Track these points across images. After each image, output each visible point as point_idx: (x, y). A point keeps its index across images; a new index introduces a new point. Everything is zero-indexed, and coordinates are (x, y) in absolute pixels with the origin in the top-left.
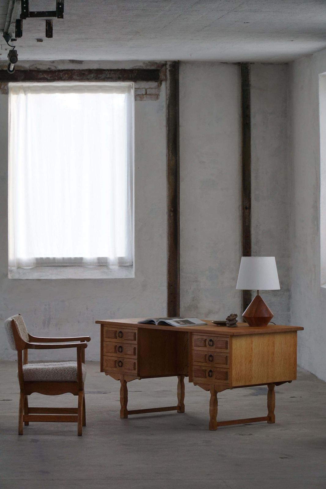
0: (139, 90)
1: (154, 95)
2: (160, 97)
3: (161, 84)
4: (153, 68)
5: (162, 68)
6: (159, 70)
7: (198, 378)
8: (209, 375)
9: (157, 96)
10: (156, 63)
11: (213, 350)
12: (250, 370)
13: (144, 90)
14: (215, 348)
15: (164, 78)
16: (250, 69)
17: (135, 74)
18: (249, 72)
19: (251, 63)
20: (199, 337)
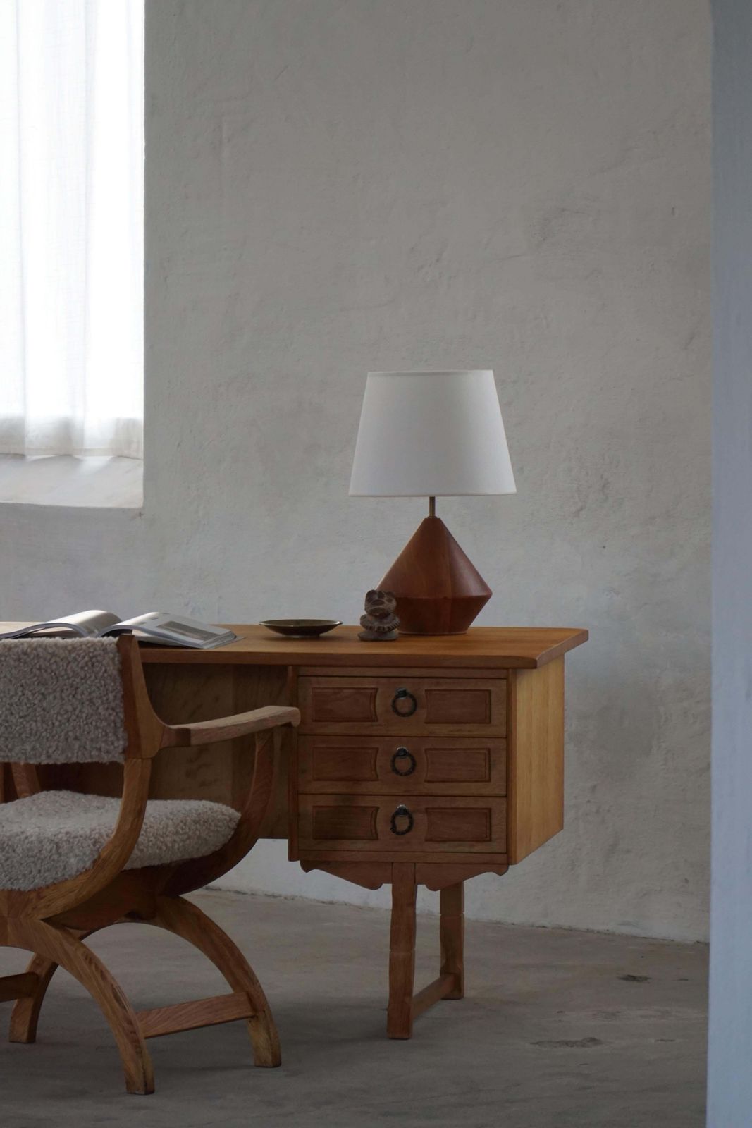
8: (395, 830)
11: (415, 732)
14: (431, 721)
20: (337, 683)
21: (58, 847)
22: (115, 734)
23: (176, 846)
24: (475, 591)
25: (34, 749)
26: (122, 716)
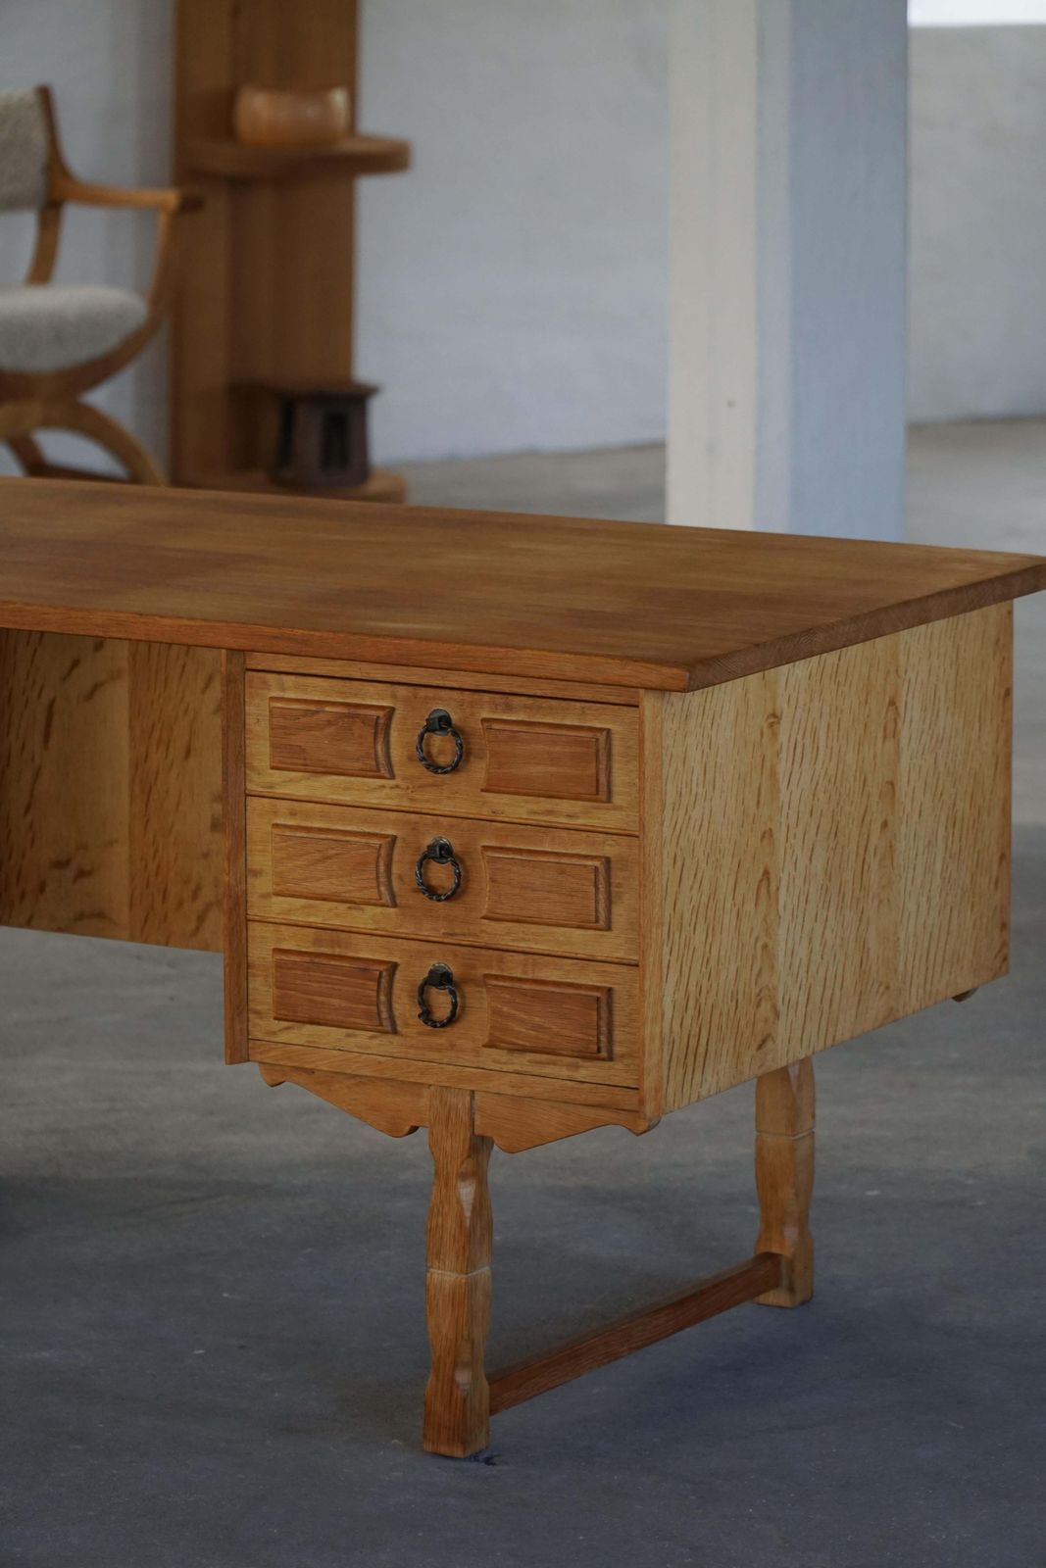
7: (309, 1029)
8: (427, 1015)
11: (463, 808)
12: (765, 947)
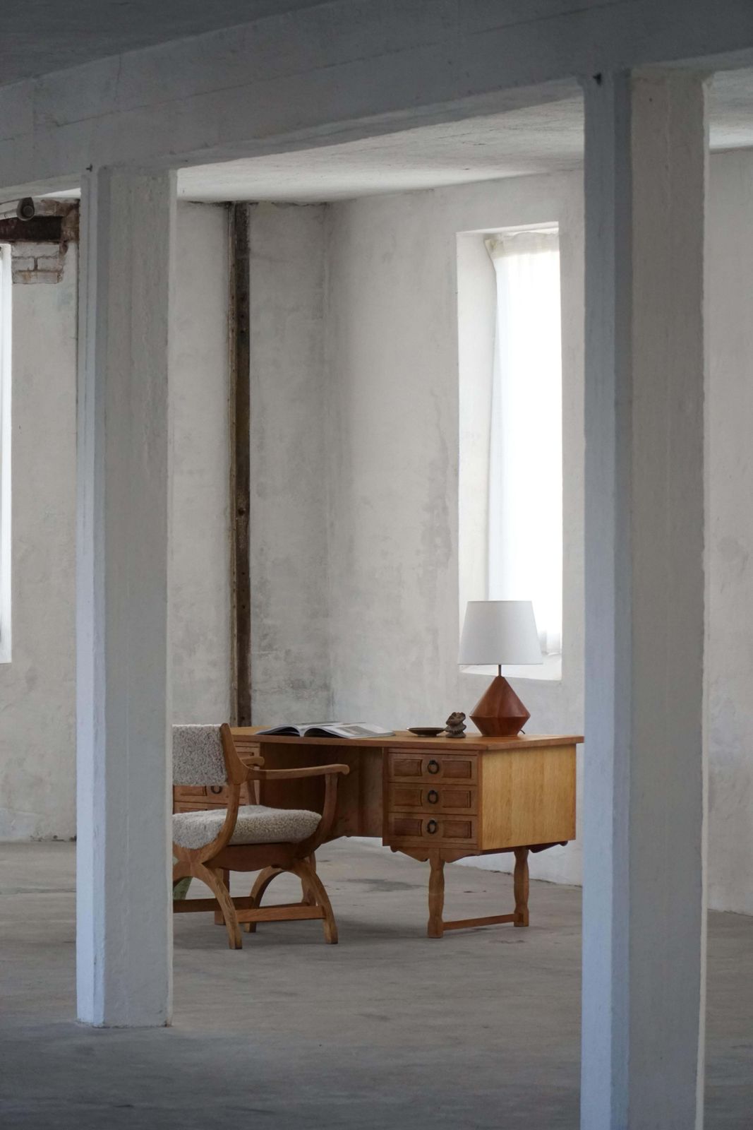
0: (21, 260)
1: (52, 272)
2: (65, 276)
3: (65, 248)
4: (50, 213)
5: (68, 214)
6: (61, 218)
7: (401, 837)
8: (429, 831)
9: (58, 274)
10: (58, 203)
11: (438, 782)
12: (509, 818)
13: (32, 260)
14: (445, 776)
15: (73, 234)
16: (249, 216)
17: (13, 227)
18: (247, 222)
19: (251, 204)
20: (405, 756)
21: (205, 827)
22: (222, 772)
23: (275, 831)
24: (517, 714)
25: (190, 778)
26: (223, 763)
